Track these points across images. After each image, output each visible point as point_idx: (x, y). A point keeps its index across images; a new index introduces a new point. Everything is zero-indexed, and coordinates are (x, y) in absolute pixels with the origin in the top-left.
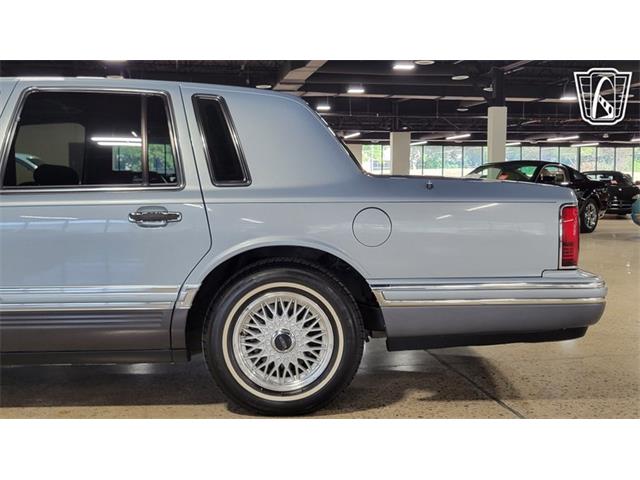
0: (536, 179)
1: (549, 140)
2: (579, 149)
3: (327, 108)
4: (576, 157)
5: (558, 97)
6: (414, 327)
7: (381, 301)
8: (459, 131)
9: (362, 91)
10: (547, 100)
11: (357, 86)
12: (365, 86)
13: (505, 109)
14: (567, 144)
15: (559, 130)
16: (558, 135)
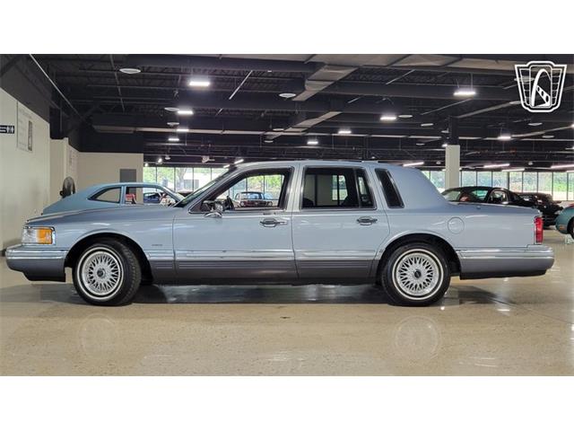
0: (487, 199)
1: (486, 167)
2: (508, 174)
3: (316, 143)
4: (506, 179)
5: (496, 137)
6: (473, 269)
7: (460, 258)
8: (414, 160)
9: (349, 132)
10: (488, 139)
11: (346, 129)
12: (352, 129)
13: (459, 146)
14: (499, 170)
15: (493, 159)
16: (493, 163)
